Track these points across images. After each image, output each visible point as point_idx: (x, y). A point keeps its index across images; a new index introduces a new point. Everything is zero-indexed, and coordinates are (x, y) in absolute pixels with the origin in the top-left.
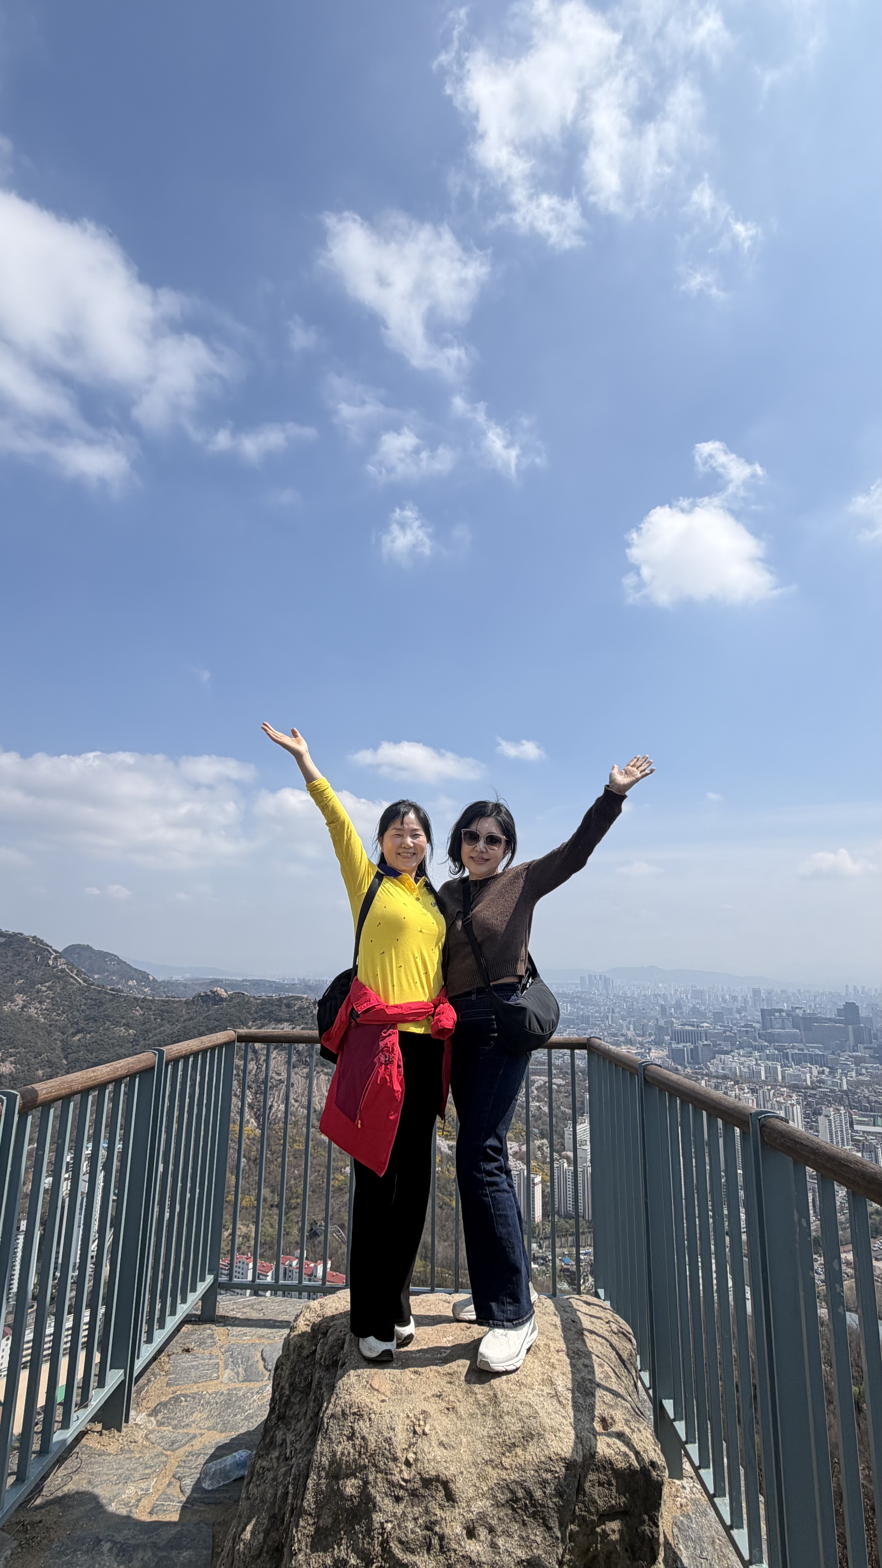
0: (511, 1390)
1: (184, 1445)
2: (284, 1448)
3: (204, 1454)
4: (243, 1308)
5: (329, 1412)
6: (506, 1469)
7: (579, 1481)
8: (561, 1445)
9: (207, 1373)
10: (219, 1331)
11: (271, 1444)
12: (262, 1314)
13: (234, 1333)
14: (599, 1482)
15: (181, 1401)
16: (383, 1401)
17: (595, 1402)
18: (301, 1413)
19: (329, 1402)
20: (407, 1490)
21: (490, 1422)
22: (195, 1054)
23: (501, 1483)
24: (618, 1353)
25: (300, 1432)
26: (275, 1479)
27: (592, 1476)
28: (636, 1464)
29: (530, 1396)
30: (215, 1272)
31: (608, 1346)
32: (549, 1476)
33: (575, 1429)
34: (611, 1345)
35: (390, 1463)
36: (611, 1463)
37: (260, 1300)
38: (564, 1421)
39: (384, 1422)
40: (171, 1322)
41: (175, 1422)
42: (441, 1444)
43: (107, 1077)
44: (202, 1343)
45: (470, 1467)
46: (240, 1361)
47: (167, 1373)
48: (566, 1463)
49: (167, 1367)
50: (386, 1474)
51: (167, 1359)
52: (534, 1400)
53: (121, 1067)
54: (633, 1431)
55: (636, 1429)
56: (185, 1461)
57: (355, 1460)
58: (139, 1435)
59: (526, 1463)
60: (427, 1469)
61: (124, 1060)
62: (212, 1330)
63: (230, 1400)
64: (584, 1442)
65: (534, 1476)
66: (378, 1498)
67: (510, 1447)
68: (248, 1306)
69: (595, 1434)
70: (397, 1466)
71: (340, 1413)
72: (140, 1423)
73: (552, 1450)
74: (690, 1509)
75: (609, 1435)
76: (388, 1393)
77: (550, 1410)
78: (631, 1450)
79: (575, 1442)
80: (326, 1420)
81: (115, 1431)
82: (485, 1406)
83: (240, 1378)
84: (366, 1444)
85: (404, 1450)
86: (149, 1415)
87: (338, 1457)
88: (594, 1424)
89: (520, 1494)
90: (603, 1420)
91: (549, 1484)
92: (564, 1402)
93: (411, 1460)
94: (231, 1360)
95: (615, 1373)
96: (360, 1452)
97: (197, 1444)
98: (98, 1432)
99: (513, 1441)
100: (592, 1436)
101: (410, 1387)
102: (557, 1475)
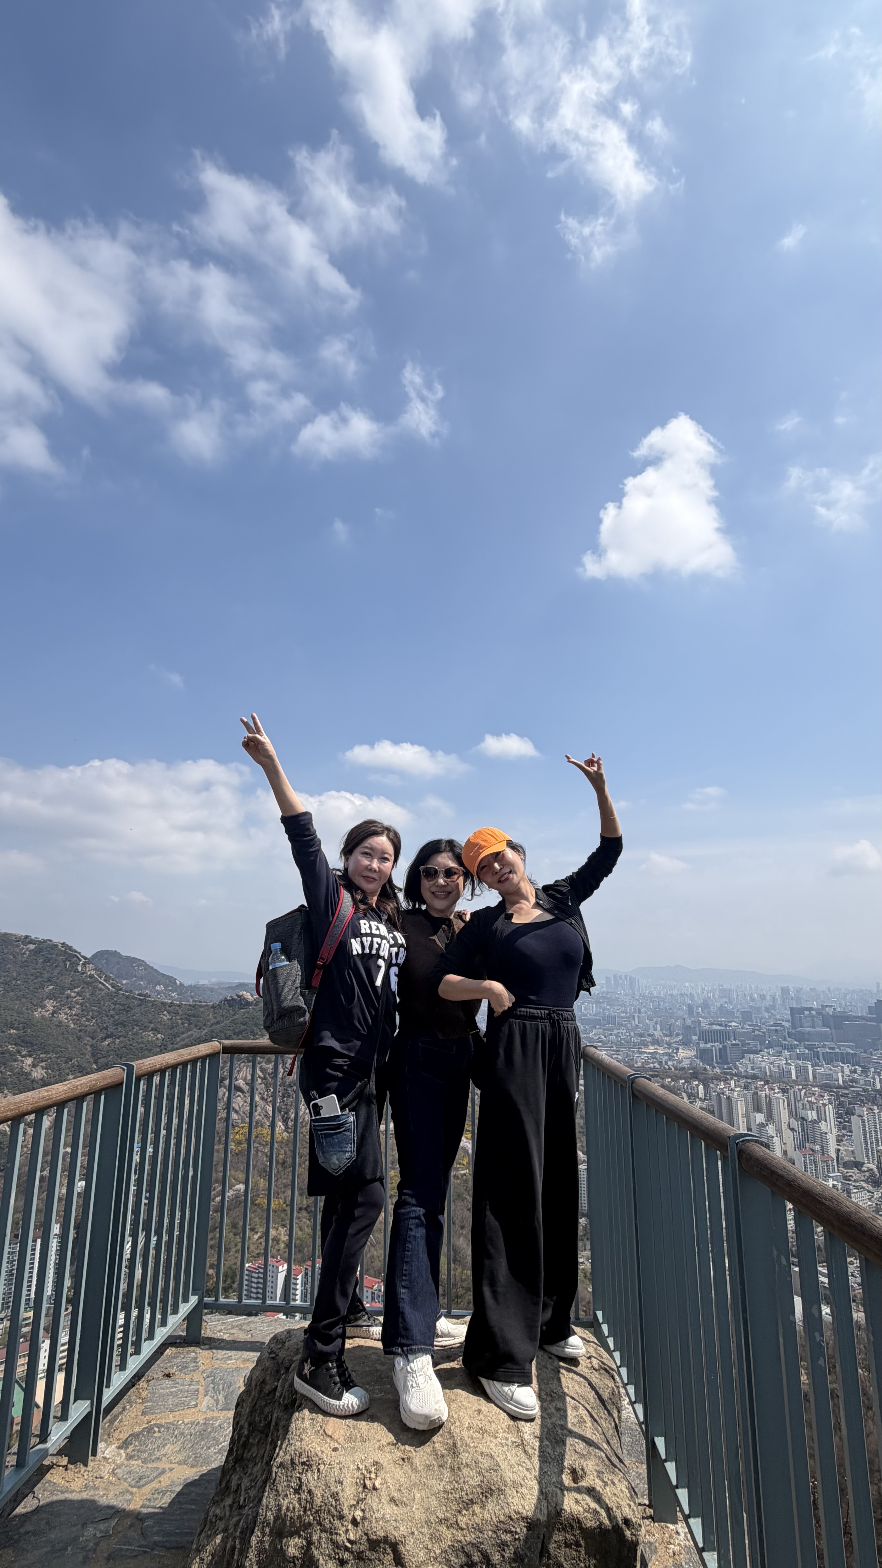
0: (472, 1438)
1: (152, 1481)
2: (238, 1495)
3: (171, 1491)
4: (232, 1329)
5: (279, 1460)
6: (462, 1529)
7: (543, 1541)
8: (523, 1503)
9: (185, 1401)
10: (203, 1355)
11: (227, 1489)
12: (250, 1336)
13: (219, 1356)
14: (566, 1543)
15: (154, 1432)
16: (335, 1450)
17: (565, 1451)
18: (259, 1455)
19: (281, 1448)
20: (352, 1552)
21: (447, 1475)
22: (174, 1067)
23: (456, 1545)
24: (597, 1393)
25: (256, 1477)
26: (225, 1530)
27: (558, 1537)
28: (607, 1522)
29: (492, 1445)
30: (200, 1292)
31: (587, 1385)
32: (508, 1538)
33: (540, 1483)
34: (590, 1384)
35: (335, 1522)
36: (579, 1522)
37: (250, 1320)
38: (528, 1475)
39: (332, 1475)
40: (148, 1348)
41: (146, 1455)
42: (393, 1500)
43: (64, 1096)
44: (184, 1368)
45: (422, 1527)
46: (221, 1387)
47: (144, 1400)
48: (528, 1523)
49: (144, 1394)
50: (331, 1534)
51: (145, 1386)
52: (496, 1451)
53: (81, 1085)
54: (606, 1484)
55: (609, 1482)
56: (150, 1500)
57: (299, 1517)
58: (106, 1471)
59: (484, 1522)
60: (375, 1530)
61: (86, 1077)
62: (196, 1353)
63: (205, 1431)
64: (549, 1498)
65: (492, 1537)
66: (321, 1561)
67: (467, 1504)
68: (237, 1326)
69: (563, 1488)
70: (343, 1525)
71: (289, 1462)
72: (108, 1456)
73: (512, 1507)
75: (578, 1490)
76: (341, 1440)
77: (513, 1462)
78: (602, 1507)
79: (539, 1499)
80: (274, 1469)
81: (82, 1466)
82: (443, 1456)
83: (219, 1406)
84: (312, 1498)
85: (351, 1506)
86: (119, 1448)
87: (283, 1512)
88: (563, 1476)
89: (476, 1558)
90: (574, 1472)
91: (508, 1546)
92: (530, 1451)
93: (358, 1519)
94: (212, 1386)
95: (592, 1416)
96: (305, 1508)
97: (165, 1480)
98: (63, 1466)
99: (471, 1497)
100: (559, 1492)
101: (366, 1433)
102: (517, 1537)
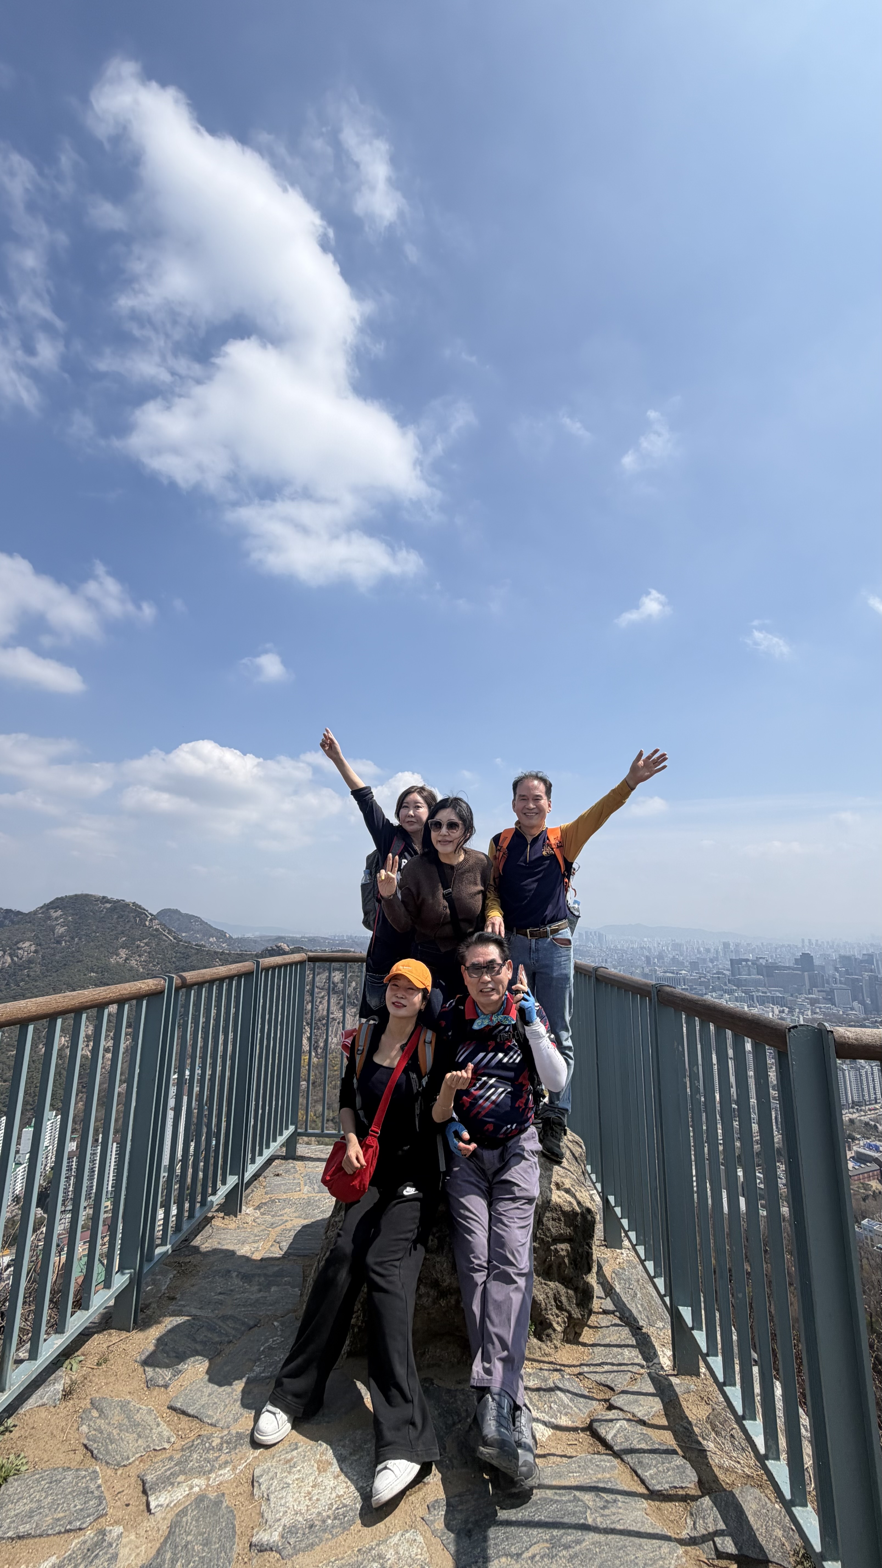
1: (280, 1225)
3: (294, 1230)
4: (311, 1148)
9: (292, 1188)
10: (299, 1164)
13: (306, 1164)
14: (553, 1218)
15: (276, 1202)
22: (280, 967)
27: (548, 1214)
28: (577, 1208)
30: (295, 1123)
36: (560, 1207)
40: (267, 1153)
41: (273, 1213)
43: (224, 975)
44: (287, 1171)
46: (312, 1176)
47: (264, 1187)
49: (264, 1184)
51: (267, 1176)
53: (232, 969)
55: (579, 1191)
56: (281, 1234)
58: (249, 1219)
61: (234, 966)
62: (294, 1163)
63: (309, 1202)
72: (249, 1213)
74: (625, 1265)
75: (560, 1191)
78: (574, 1200)
81: (234, 1217)
83: (315, 1191)
88: (551, 1186)
90: (557, 1184)
94: (308, 1181)
98: (221, 1217)
100: (550, 1190)
